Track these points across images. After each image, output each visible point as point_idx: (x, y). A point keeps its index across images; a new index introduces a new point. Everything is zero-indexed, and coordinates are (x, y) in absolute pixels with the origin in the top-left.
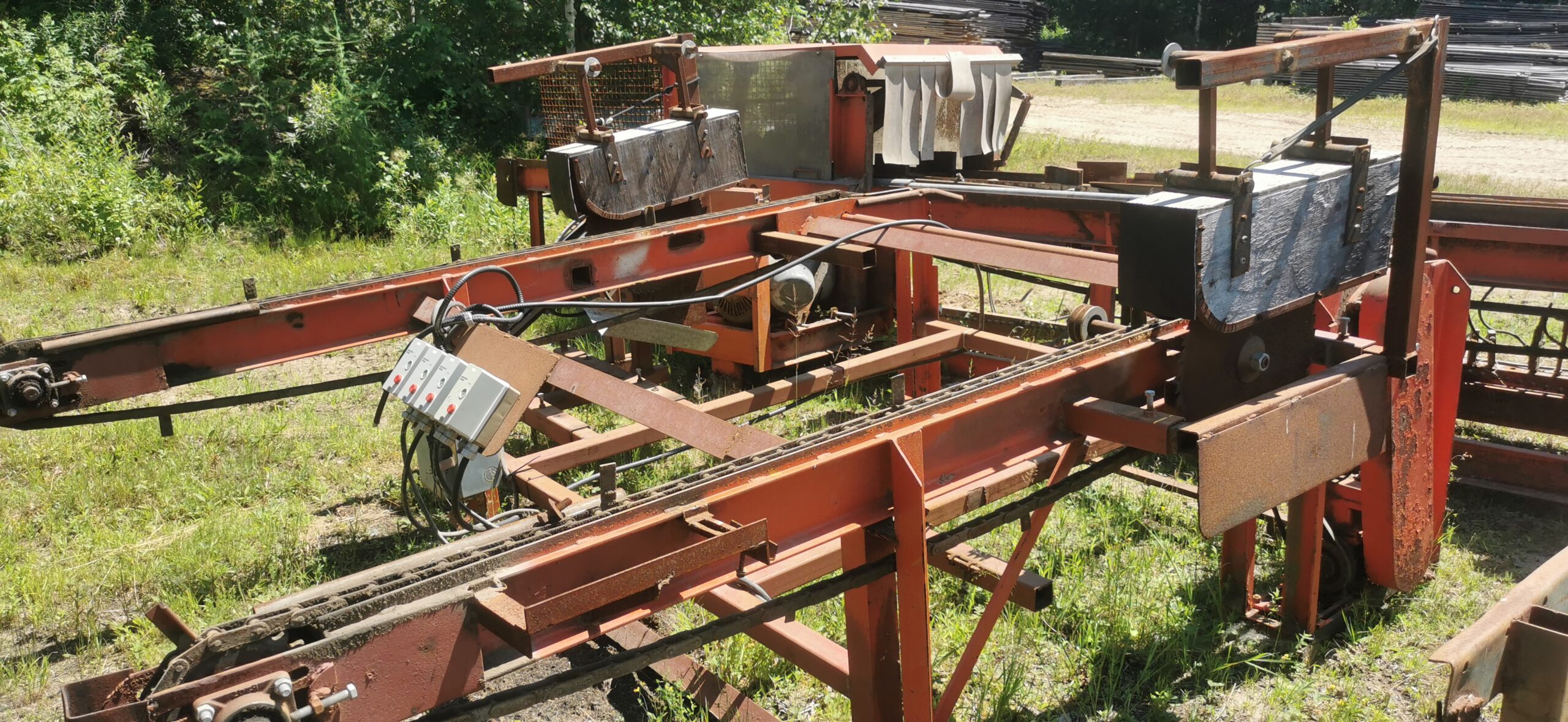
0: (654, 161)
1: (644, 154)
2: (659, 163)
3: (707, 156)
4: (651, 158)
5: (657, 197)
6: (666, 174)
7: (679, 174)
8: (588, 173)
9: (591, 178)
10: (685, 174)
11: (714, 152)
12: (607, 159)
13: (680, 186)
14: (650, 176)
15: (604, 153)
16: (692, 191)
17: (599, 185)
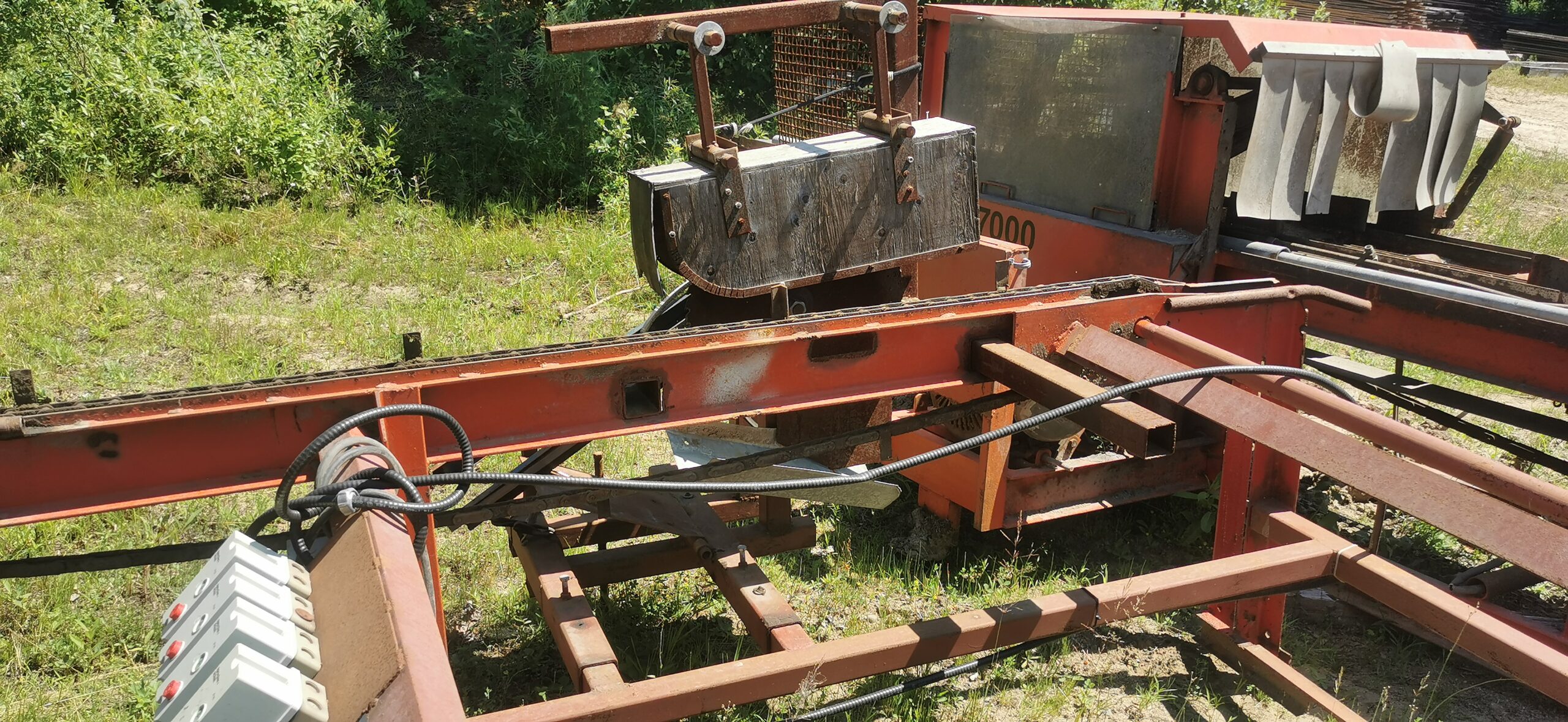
0: (811, 204)
1: (792, 191)
2: (819, 208)
3: (909, 201)
4: (805, 199)
5: (810, 265)
6: (830, 227)
7: (853, 228)
8: (687, 216)
9: (693, 224)
10: (865, 228)
11: (920, 193)
12: (724, 197)
13: (853, 249)
14: (800, 229)
15: (719, 185)
16: (873, 257)
17: (704, 238)
